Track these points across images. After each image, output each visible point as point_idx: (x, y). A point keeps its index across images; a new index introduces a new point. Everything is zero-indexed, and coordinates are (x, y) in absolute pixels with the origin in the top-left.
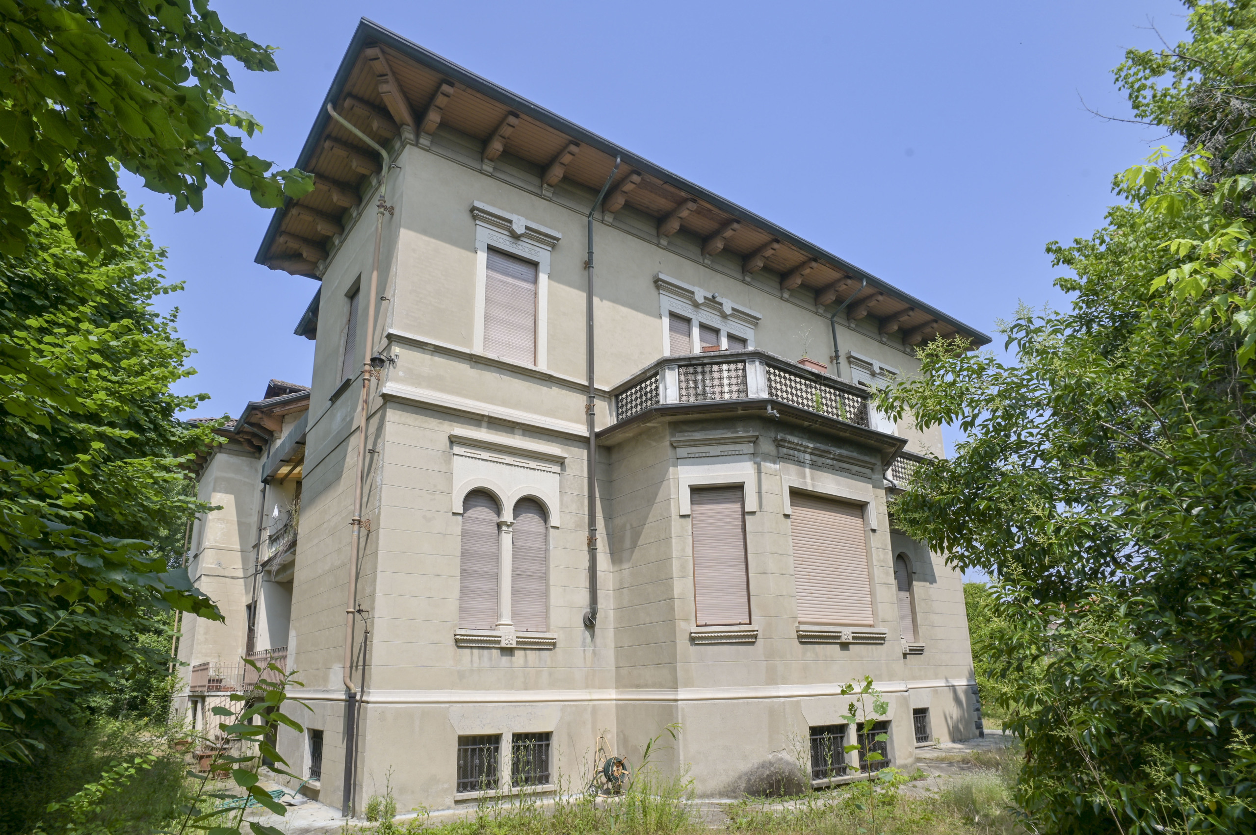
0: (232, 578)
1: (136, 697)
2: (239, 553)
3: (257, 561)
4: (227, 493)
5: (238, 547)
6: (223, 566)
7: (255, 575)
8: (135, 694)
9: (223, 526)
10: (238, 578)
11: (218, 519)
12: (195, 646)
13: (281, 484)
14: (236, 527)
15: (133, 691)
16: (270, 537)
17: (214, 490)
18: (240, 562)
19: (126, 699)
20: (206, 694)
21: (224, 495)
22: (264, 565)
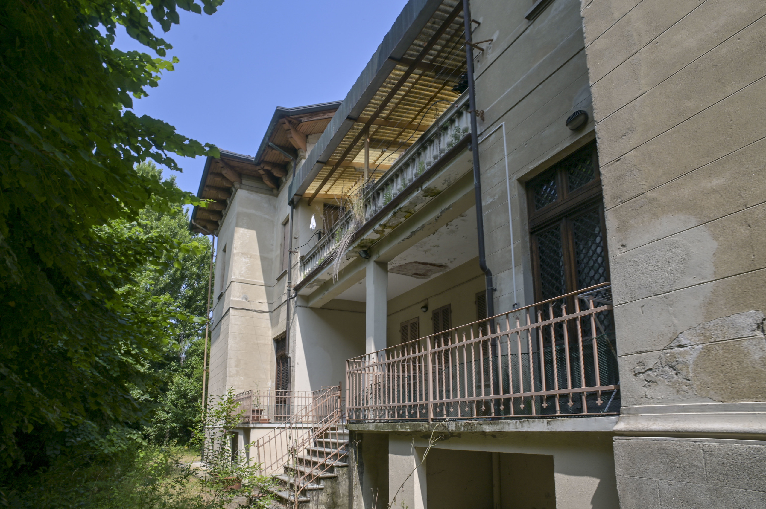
0: (258, 312)
1: (176, 427)
2: (263, 288)
3: (289, 286)
4: (248, 228)
5: (262, 282)
6: (249, 300)
7: (288, 301)
8: (174, 425)
9: (247, 260)
10: (264, 312)
11: (243, 254)
12: (228, 378)
13: (309, 205)
14: (259, 262)
15: (173, 422)
16: (302, 258)
17: (237, 225)
18: (265, 296)
19: (168, 428)
20: (251, 425)
21: (246, 230)
22: (297, 289)
